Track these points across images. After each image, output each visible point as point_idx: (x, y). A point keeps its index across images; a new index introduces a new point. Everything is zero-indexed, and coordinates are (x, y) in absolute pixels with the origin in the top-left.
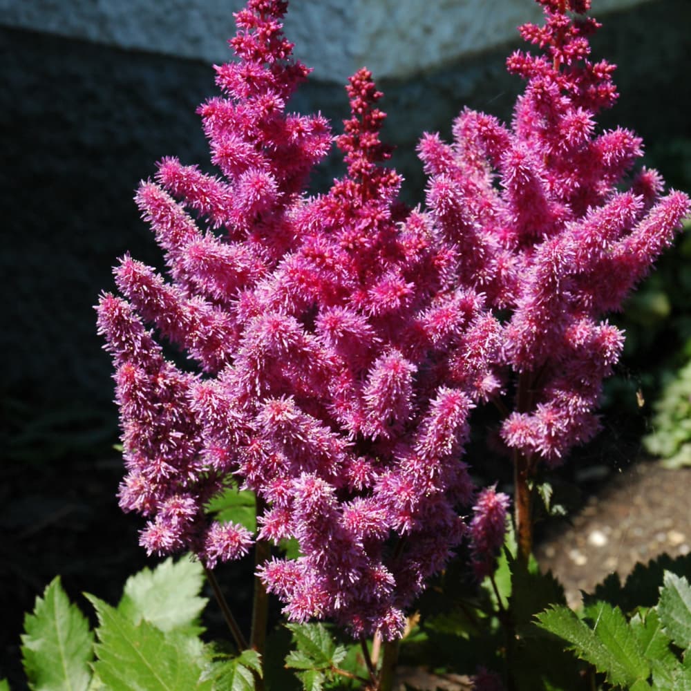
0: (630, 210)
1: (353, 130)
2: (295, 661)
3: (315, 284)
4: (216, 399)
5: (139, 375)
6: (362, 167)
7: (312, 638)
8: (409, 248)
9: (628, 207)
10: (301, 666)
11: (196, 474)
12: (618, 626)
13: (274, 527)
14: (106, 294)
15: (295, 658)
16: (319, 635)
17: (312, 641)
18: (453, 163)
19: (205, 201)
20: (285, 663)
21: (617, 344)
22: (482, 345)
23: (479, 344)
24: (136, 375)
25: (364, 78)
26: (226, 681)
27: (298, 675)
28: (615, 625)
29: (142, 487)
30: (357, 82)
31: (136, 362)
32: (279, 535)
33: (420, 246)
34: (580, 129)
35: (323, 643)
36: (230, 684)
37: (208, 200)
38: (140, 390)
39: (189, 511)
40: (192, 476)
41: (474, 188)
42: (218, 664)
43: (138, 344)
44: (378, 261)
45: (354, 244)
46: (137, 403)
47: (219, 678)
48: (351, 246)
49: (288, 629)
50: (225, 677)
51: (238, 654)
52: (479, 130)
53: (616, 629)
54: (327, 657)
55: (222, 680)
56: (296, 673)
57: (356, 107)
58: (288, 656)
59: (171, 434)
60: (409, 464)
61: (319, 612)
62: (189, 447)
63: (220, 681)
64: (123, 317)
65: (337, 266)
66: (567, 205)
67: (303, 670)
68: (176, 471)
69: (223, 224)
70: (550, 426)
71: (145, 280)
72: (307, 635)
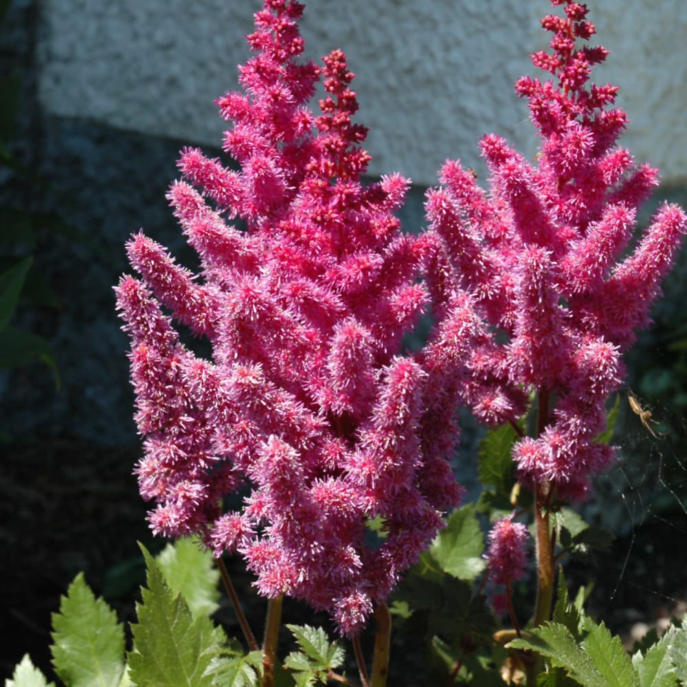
0: (621, 222)
1: (327, 109)
2: (294, 662)
3: (296, 262)
4: (206, 374)
5: (151, 354)
6: (332, 143)
7: (312, 641)
8: (379, 227)
9: (619, 219)
10: (297, 667)
11: (206, 461)
12: (615, 656)
13: (258, 507)
14: (126, 276)
15: (294, 660)
16: (319, 638)
17: (311, 644)
18: (472, 188)
19: (221, 191)
20: (284, 663)
21: (612, 360)
22: (456, 333)
23: (454, 332)
24: (148, 355)
25: (336, 58)
26: (228, 676)
27: (295, 676)
28: (613, 654)
29: (154, 470)
30: (329, 62)
31: (150, 343)
32: (261, 514)
33: (389, 225)
34: (578, 145)
35: (323, 647)
36: (233, 679)
37: (224, 190)
38: (152, 369)
39: (194, 495)
40: (202, 463)
41: (491, 213)
42: (224, 660)
43: (151, 325)
44: (350, 240)
45: (322, 217)
46: (149, 382)
47: (222, 672)
48: (319, 218)
49: (288, 629)
50: (228, 673)
51: (246, 653)
52: (487, 148)
53: (613, 657)
54: (325, 661)
55: (225, 675)
56: (293, 675)
57: (328, 85)
58: (288, 657)
59: (181, 418)
60: (367, 436)
61: (288, 589)
62: (199, 434)
63: (222, 676)
64: (138, 297)
65: (312, 242)
66: (576, 228)
67: (299, 671)
68: (185, 454)
69: (238, 215)
70: (555, 448)
71: (154, 256)
72: (307, 637)
